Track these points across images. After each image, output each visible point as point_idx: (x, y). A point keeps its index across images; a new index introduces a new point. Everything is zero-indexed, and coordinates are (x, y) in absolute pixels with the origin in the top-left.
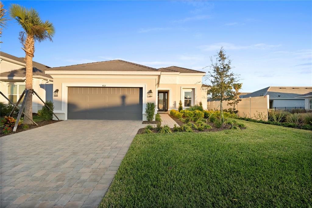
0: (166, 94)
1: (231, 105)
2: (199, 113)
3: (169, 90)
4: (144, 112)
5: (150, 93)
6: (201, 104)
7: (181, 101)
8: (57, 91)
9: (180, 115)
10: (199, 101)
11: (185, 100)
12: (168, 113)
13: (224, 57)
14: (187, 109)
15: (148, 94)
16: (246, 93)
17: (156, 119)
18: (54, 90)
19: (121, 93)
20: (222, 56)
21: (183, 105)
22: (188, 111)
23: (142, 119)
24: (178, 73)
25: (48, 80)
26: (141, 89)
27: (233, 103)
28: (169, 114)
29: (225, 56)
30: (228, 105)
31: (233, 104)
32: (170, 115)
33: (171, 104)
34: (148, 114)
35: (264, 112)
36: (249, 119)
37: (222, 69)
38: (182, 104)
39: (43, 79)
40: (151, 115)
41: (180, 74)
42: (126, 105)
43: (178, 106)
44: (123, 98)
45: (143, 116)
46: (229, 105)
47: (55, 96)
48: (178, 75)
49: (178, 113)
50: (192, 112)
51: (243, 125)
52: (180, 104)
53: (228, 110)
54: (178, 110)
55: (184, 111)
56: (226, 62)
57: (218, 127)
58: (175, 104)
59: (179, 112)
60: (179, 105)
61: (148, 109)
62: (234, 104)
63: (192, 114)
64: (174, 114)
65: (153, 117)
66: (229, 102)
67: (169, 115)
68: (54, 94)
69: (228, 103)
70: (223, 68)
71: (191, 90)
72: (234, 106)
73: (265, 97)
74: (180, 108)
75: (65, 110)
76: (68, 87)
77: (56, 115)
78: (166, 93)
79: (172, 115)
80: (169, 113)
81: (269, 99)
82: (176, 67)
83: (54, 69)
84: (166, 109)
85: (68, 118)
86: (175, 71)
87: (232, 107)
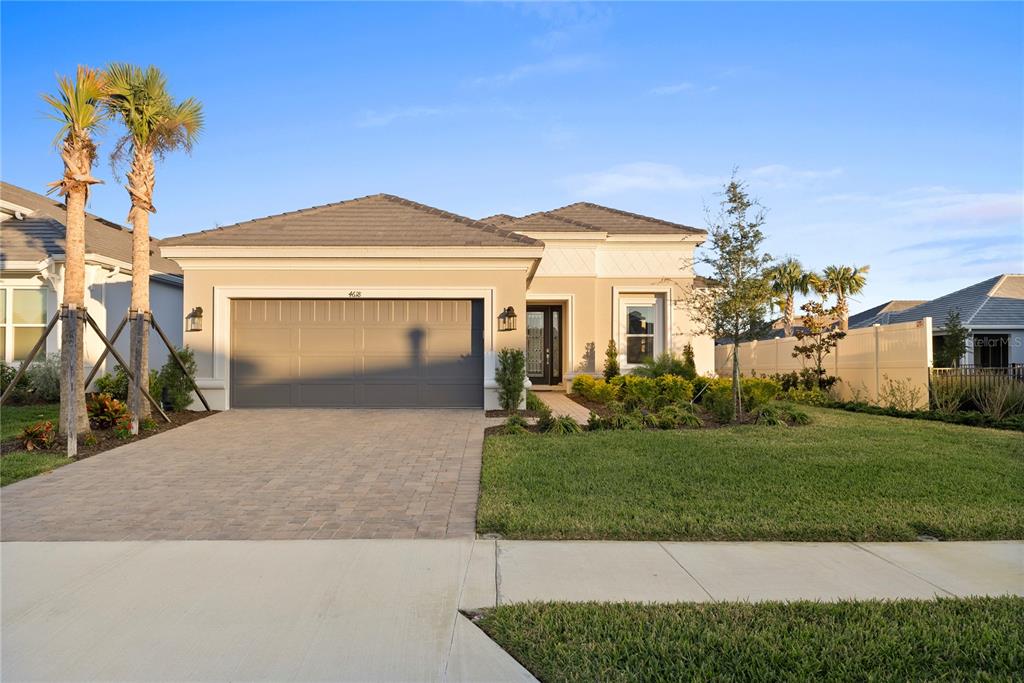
0: (555, 315)
1: (808, 357)
2: (675, 382)
3: (565, 302)
4: (490, 379)
5: (510, 317)
6: (688, 352)
7: (612, 341)
8: (197, 313)
9: (609, 393)
10: (681, 342)
11: (629, 339)
12: (565, 391)
13: (745, 201)
14: (637, 372)
15: (502, 320)
16: (910, 303)
17: (529, 404)
18: (187, 310)
19: (408, 320)
20: (737, 199)
21: (622, 360)
22: (637, 379)
23: (481, 404)
24: (602, 235)
25: (117, 269)
26: (478, 304)
27: (813, 346)
28: (569, 391)
29: (748, 198)
30: (795, 356)
31: (815, 353)
32: (572, 397)
33: (574, 358)
34: (504, 388)
35: (909, 380)
36: (860, 404)
37: (736, 239)
38: (616, 355)
39: (100, 263)
40: (515, 390)
41: (608, 239)
42: (427, 359)
43: (601, 361)
44: (416, 336)
45: (487, 394)
46: (801, 356)
47: (192, 330)
48: (602, 241)
49: (601, 384)
50: (651, 382)
51: (804, 415)
52: (612, 353)
53: (803, 375)
54: (601, 375)
55: (624, 378)
56: (750, 217)
57: (723, 419)
58: (590, 355)
59: (607, 382)
60: (607, 357)
61: (505, 369)
62: (819, 349)
63: (649, 389)
64: (587, 391)
65: (519, 396)
66: (800, 344)
67: (567, 396)
68: (187, 324)
69: (797, 348)
70: (738, 235)
71: (652, 300)
72: (819, 360)
73: (921, 324)
74: (612, 370)
75: (222, 377)
76: (232, 299)
77: (203, 393)
78: (552, 311)
79: (581, 394)
80: (568, 387)
81: (934, 332)
82: (595, 206)
83: (188, 239)
84: (556, 374)
85: (234, 404)
86: (589, 228)
87: (811, 364)
